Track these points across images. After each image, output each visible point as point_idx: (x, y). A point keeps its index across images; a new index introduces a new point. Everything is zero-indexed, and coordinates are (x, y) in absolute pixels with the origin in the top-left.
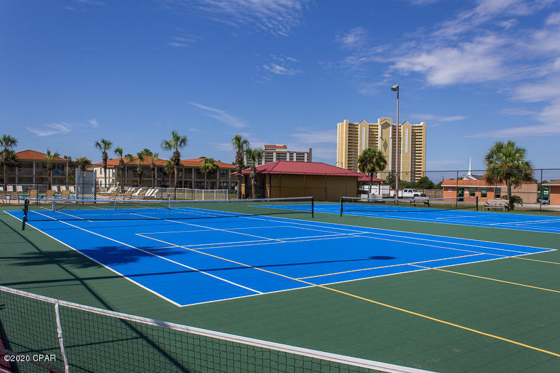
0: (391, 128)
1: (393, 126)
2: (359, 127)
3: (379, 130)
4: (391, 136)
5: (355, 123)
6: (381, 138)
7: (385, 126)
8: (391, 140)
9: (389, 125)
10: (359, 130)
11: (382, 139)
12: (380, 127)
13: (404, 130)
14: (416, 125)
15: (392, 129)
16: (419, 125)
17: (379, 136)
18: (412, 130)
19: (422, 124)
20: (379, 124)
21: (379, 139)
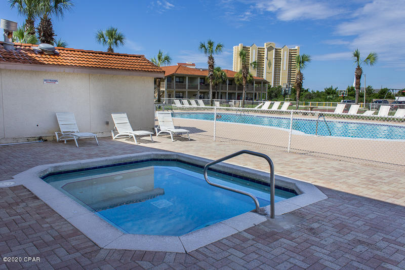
0: (274, 50)
1: (276, 49)
2: (250, 49)
3: (266, 52)
4: (274, 57)
5: (247, 46)
6: (267, 58)
7: (270, 49)
8: (274, 60)
9: (273, 48)
10: (250, 52)
11: (268, 60)
12: (266, 50)
13: (284, 52)
14: (293, 49)
15: (275, 52)
16: (294, 49)
17: (265, 57)
18: (290, 52)
19: (296, 48)
20: (265, 47)
21: (265, 59)
